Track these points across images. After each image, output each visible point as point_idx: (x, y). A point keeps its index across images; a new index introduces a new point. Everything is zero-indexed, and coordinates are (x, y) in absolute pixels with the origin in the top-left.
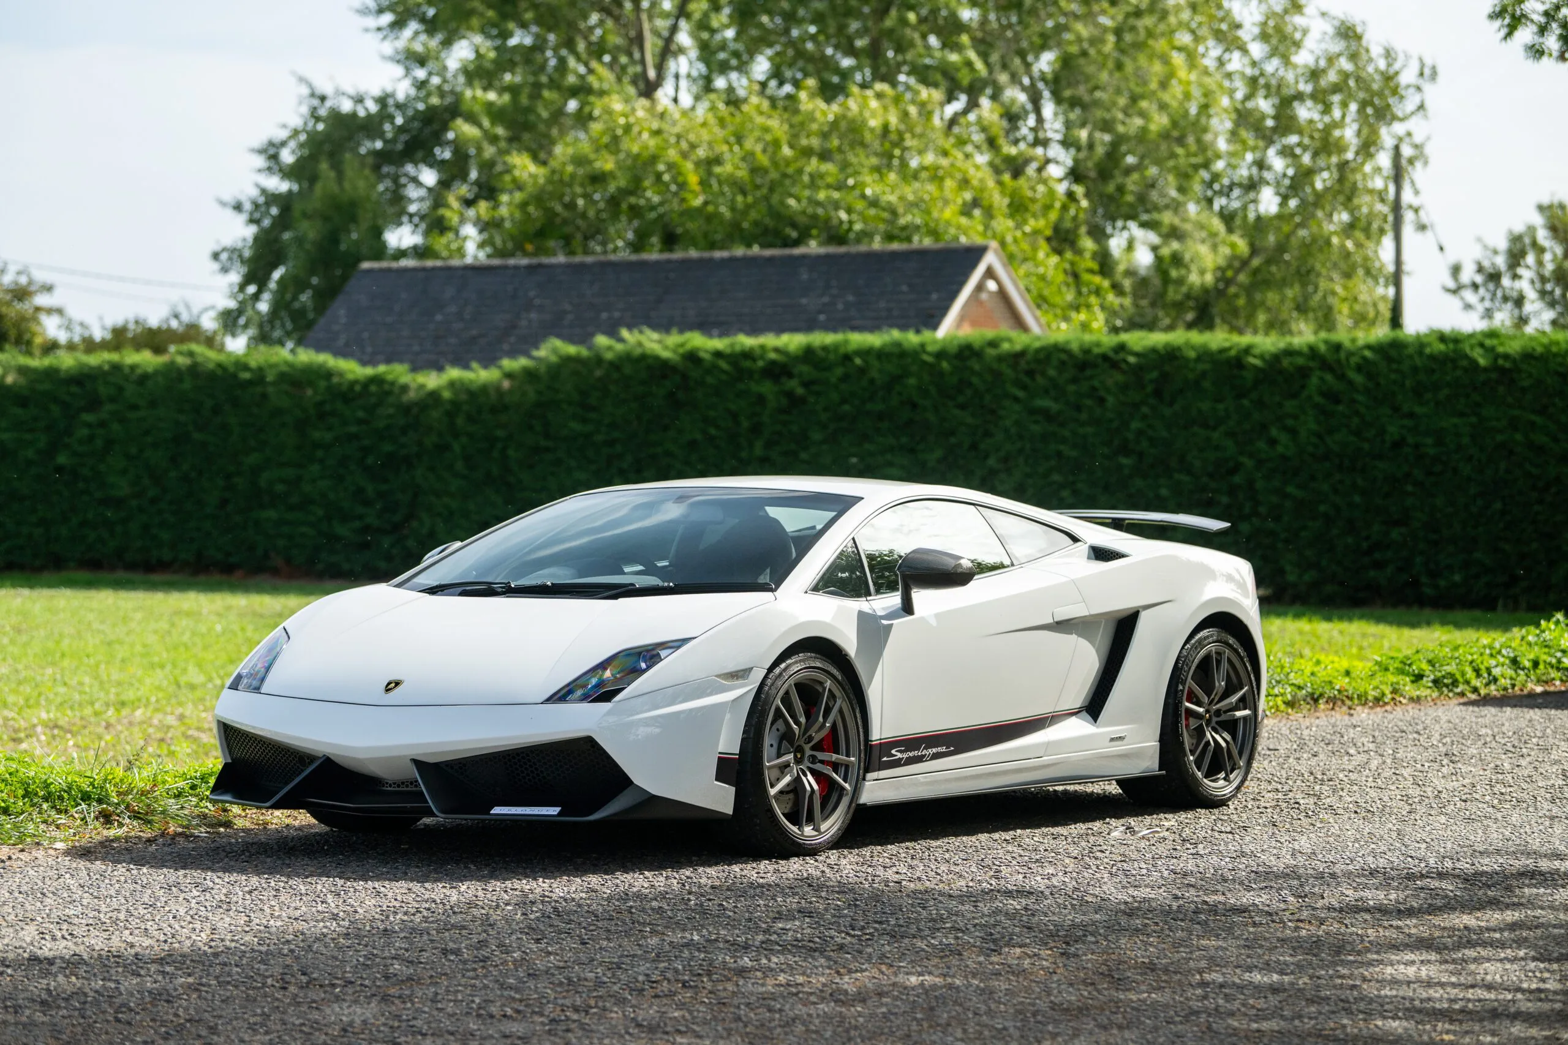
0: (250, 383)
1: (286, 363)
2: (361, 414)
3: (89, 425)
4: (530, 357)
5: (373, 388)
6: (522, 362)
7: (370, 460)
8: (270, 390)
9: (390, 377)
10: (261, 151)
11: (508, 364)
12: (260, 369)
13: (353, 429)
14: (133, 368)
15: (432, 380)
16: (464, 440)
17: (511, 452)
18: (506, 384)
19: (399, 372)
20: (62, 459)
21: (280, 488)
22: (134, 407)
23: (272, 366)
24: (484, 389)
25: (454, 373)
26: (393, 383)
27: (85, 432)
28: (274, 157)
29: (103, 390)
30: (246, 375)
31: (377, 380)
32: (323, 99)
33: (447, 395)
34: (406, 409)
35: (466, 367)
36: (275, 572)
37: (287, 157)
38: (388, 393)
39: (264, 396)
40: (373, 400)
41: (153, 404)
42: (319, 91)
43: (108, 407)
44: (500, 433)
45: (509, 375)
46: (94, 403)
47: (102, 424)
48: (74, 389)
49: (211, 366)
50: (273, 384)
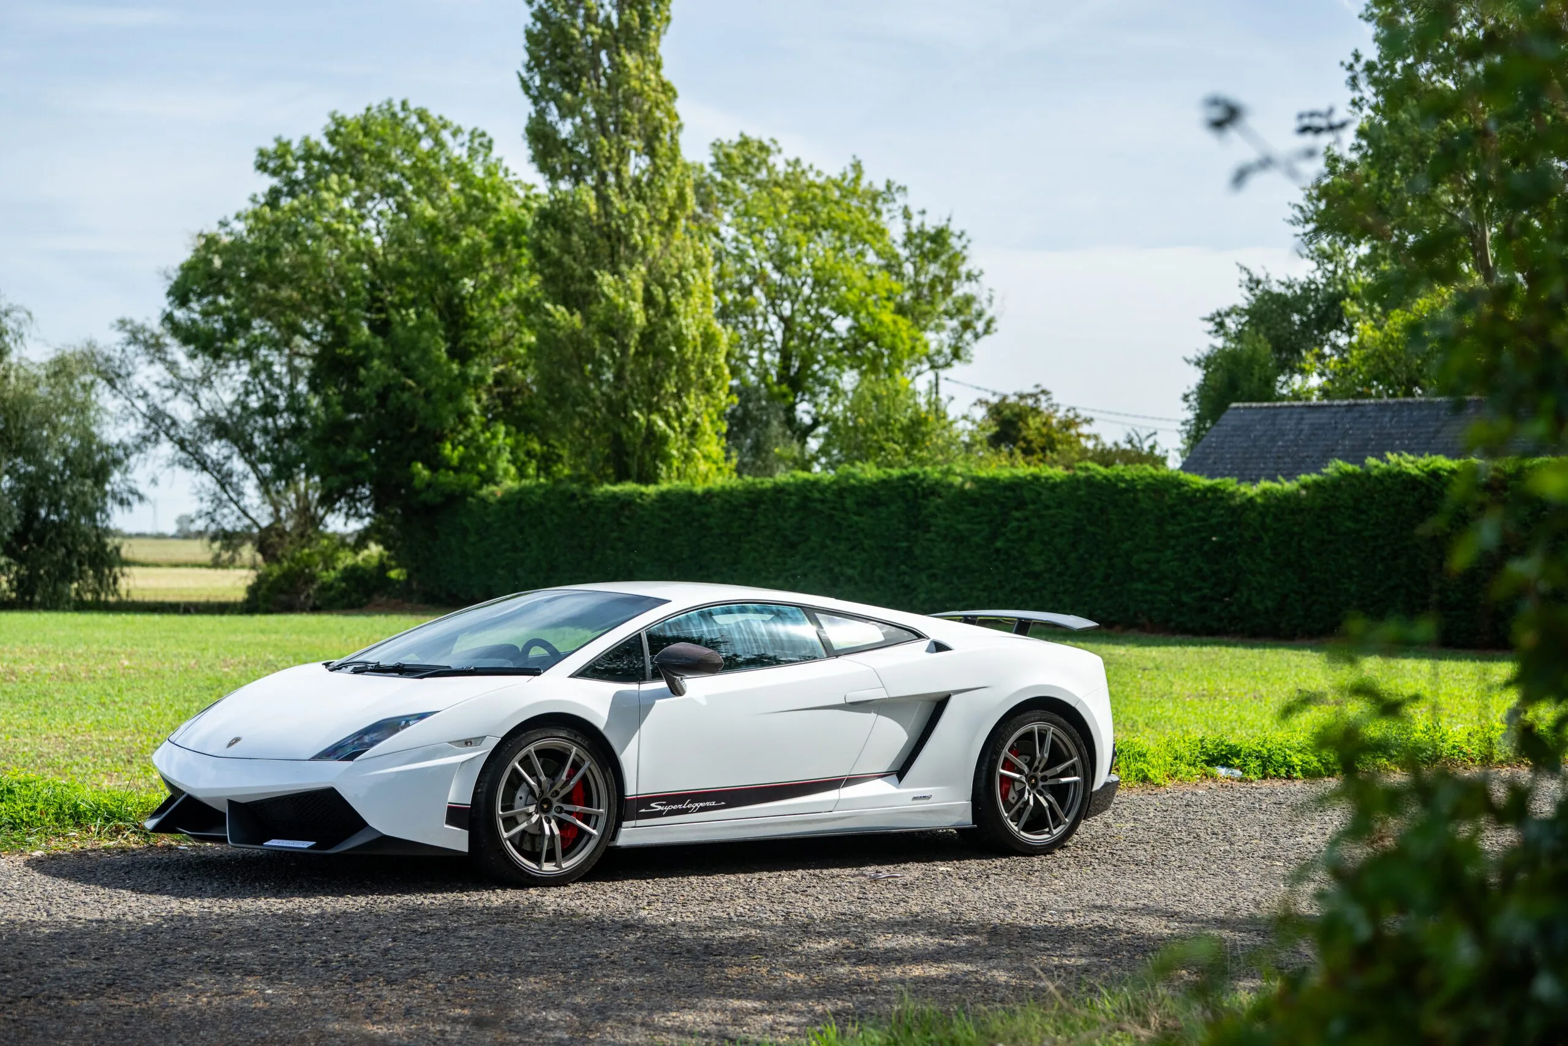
0: (1126, 490)
1: (1151, 476)
2: (1200, 514)
3: (1018, 520)
4: (1321, 474)
5: (1209, 495)
6: (1314, 476)
7: (1206, 548)
8: (1140, 495)
9: (1222, 487)
10: (1212, 319)
11: (1304, 478)
12: (1133, 480)
13: (1195, 524)
14: (1047, 478)
15: (1251, 490)
16: (1271, 534)
17: (1304, 543)
18: (1303, 492)
19: (1230, 484)
20: (999, 544)
21: (1145, 567)
22: (1048, 507)
23: (1141, 478)
24: (1287, 497)
25: (1265, 484)
26: (1223, 491)
27: (1015, 524)
28: (1221, 325)
29: (1027, 495)
30: (1123, 485)
31: (1213, 489)
32: (1258, 282)
33: (1259, 500)
34: (1233, 510)
35: (1274, 479)
36: (1142, 628)
37: (1231, 324)
38: (1221, 499)
39: (1136, 500)
40: (1210, 503)
41: (1060, 505)
42: (1255, 277)
43: (1031, 507)
44: (1296, 529)
45: (1305, 486)
46: (1021, 505)
47: (1027, 519)
48: (1009, 494)
49: (1099, 477)
50: (1143, 491)
